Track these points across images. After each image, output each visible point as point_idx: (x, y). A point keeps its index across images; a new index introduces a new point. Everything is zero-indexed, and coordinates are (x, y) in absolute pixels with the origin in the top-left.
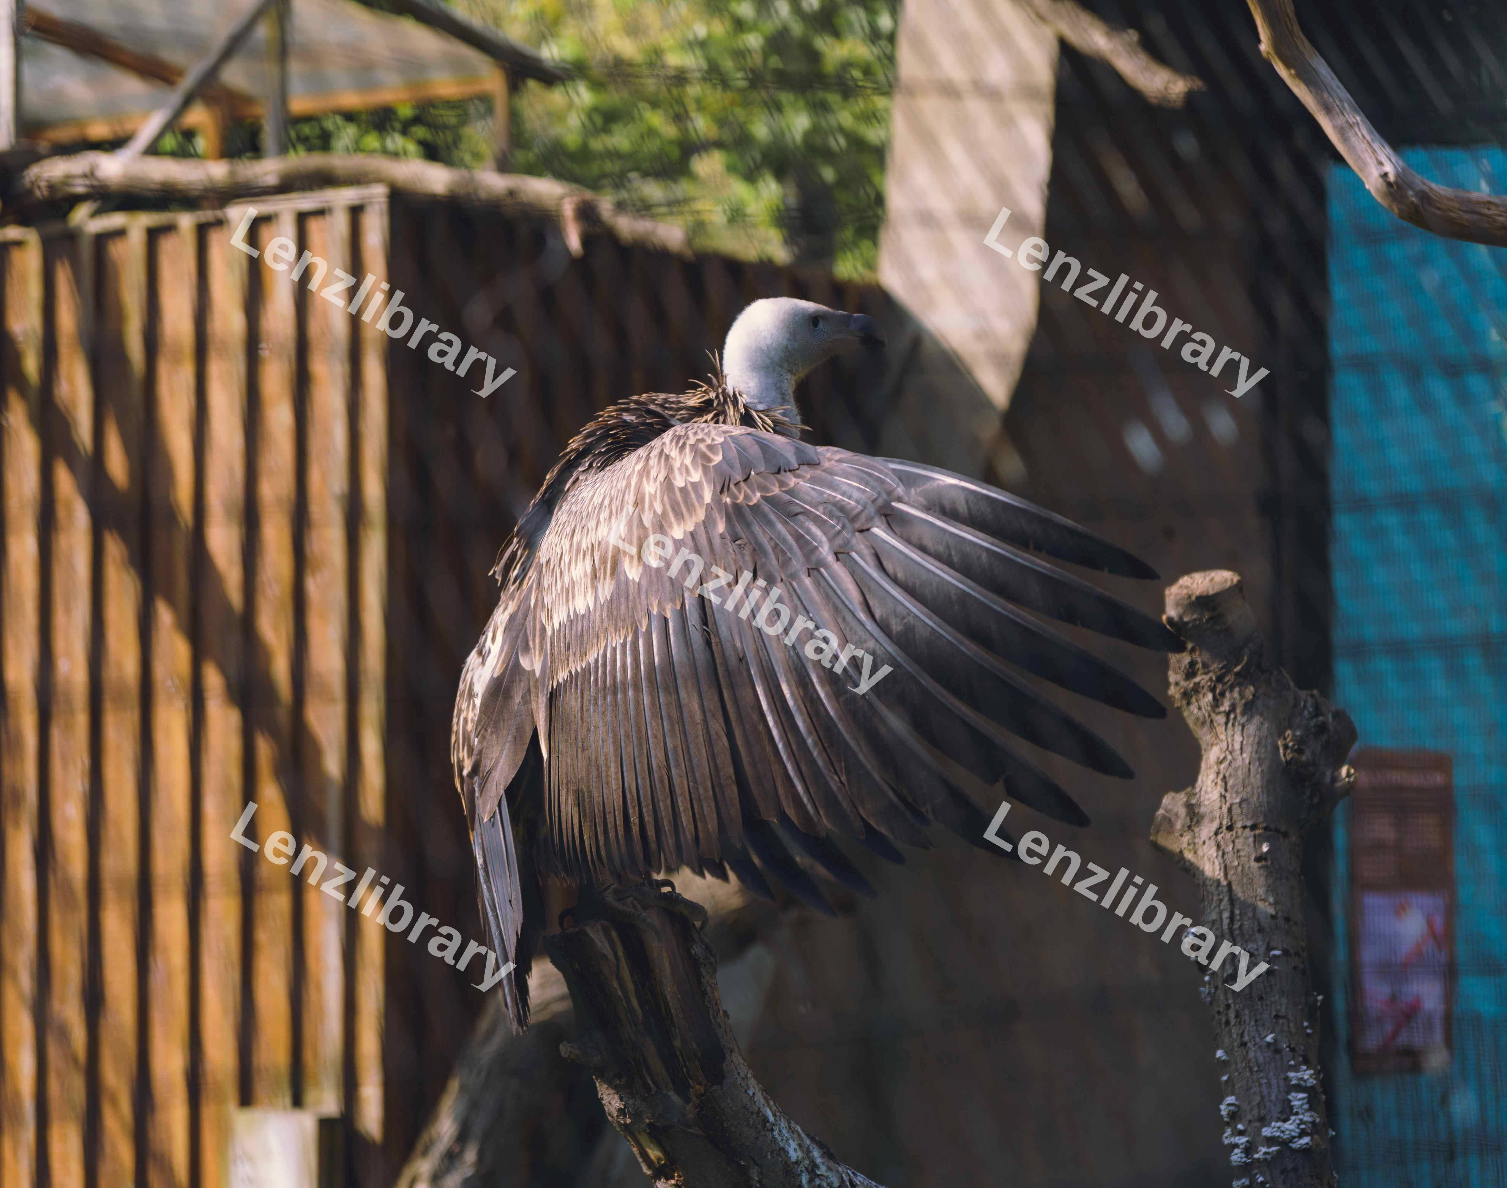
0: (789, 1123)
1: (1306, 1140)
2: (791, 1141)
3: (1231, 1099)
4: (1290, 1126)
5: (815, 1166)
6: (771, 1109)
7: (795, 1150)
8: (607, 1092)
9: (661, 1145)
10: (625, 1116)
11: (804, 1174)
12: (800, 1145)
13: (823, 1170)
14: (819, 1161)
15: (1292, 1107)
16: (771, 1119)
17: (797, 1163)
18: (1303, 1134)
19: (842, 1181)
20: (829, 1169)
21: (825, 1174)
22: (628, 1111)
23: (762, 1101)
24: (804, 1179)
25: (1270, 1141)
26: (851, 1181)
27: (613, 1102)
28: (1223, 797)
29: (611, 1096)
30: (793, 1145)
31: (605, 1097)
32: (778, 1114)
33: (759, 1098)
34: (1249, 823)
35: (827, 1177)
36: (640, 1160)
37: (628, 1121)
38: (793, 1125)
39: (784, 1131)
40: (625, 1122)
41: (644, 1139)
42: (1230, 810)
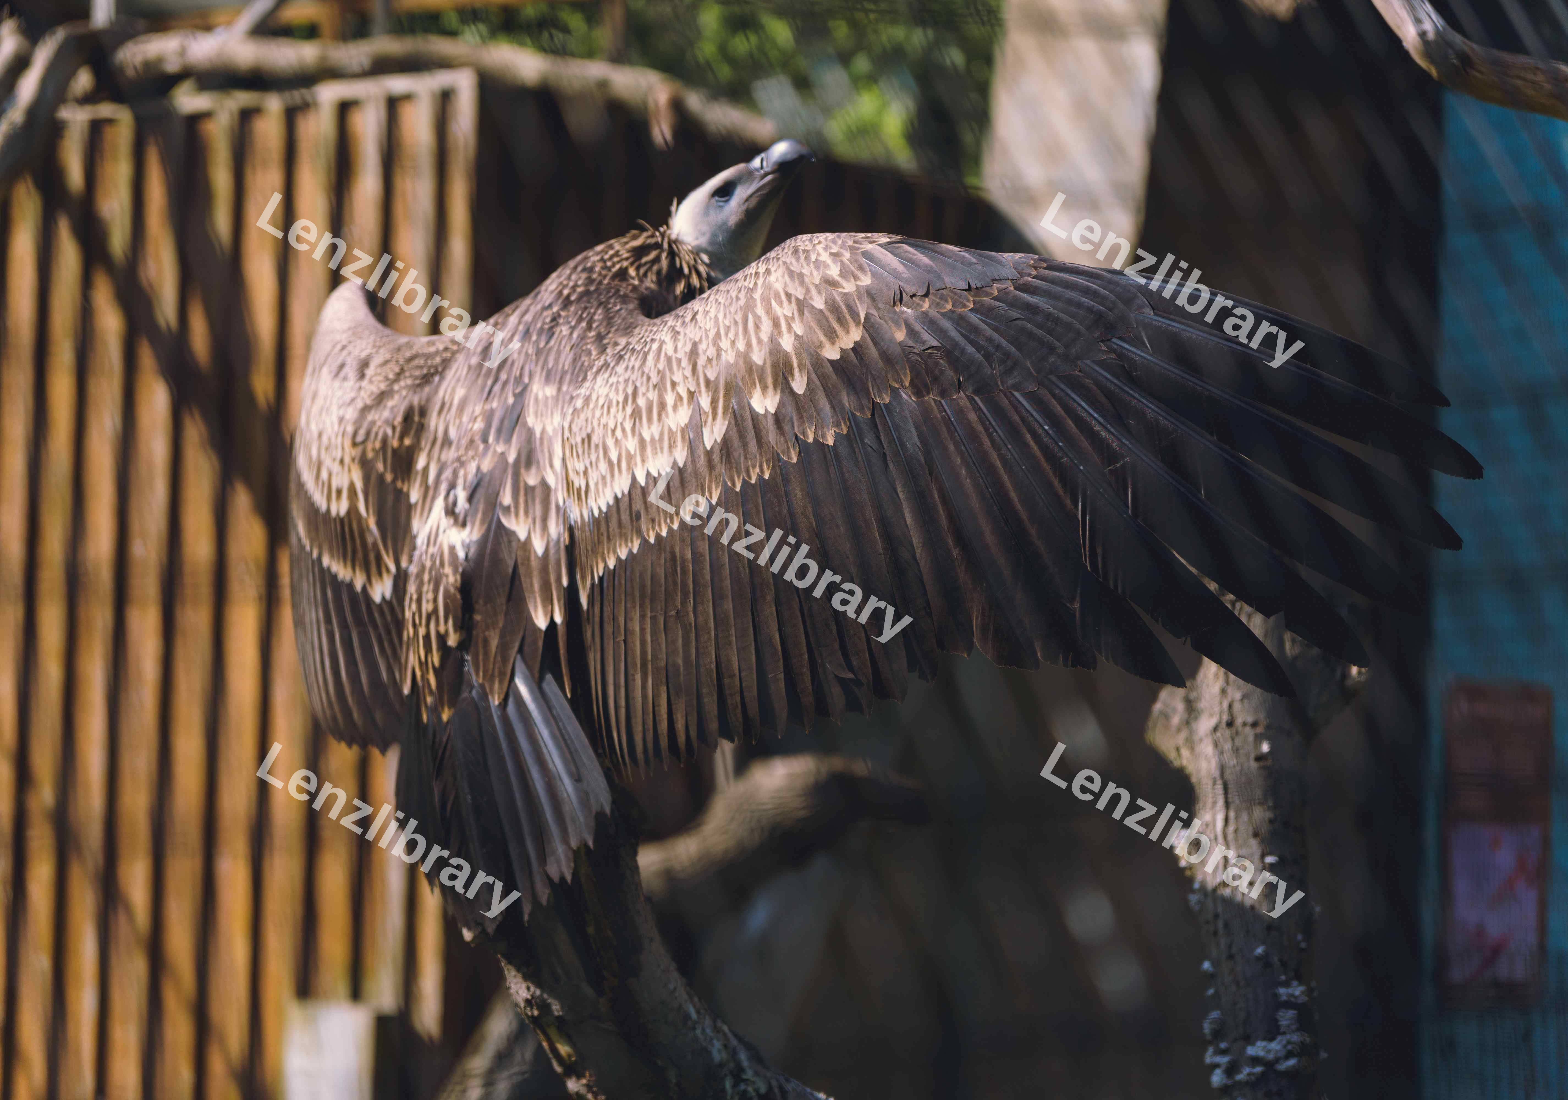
0: (714, 1021)
1: (1292, 1062)
2: (715, 1042)
3: (1215, 1014)
4: (1276, 1046)
5: (740, 1069)
6: (694, 1006)
7: (719, 1051)
8: (515, 981)
9: (569, 1040)
10: (532, 1008)
11: (728, 1078)
12: (725, 1046)
13: (749, 1074)
14: (745, 1064)
15: (1278, 1027)
16: (694, 1015)
17: (721, 1065)
18: (1289, 1055)
19: (770, 1088)
20: (756, 1073)
21: (752, 1079)
22: (536, 1002)
23: (685, 996)
24: (728, 1084)
25: (1255, 1061)
26: (781, 1087)
27: (520, 992)
28: (1223, 691)
29: (519, 985)
30: (717, 1044)
31: (513, 986)
32: (702, 1011)
33: (682, 994)
34: (1250, 719)
35: (754, 1083)
36: (551, 1056)
37: (536, 1013)
38: (719, 1023)
39: (708, 1031)
40: (532, 1013)
41: (553, 1033)
42: (1230, 706)
